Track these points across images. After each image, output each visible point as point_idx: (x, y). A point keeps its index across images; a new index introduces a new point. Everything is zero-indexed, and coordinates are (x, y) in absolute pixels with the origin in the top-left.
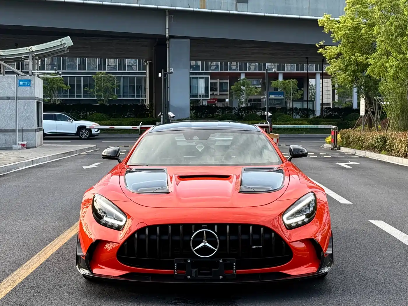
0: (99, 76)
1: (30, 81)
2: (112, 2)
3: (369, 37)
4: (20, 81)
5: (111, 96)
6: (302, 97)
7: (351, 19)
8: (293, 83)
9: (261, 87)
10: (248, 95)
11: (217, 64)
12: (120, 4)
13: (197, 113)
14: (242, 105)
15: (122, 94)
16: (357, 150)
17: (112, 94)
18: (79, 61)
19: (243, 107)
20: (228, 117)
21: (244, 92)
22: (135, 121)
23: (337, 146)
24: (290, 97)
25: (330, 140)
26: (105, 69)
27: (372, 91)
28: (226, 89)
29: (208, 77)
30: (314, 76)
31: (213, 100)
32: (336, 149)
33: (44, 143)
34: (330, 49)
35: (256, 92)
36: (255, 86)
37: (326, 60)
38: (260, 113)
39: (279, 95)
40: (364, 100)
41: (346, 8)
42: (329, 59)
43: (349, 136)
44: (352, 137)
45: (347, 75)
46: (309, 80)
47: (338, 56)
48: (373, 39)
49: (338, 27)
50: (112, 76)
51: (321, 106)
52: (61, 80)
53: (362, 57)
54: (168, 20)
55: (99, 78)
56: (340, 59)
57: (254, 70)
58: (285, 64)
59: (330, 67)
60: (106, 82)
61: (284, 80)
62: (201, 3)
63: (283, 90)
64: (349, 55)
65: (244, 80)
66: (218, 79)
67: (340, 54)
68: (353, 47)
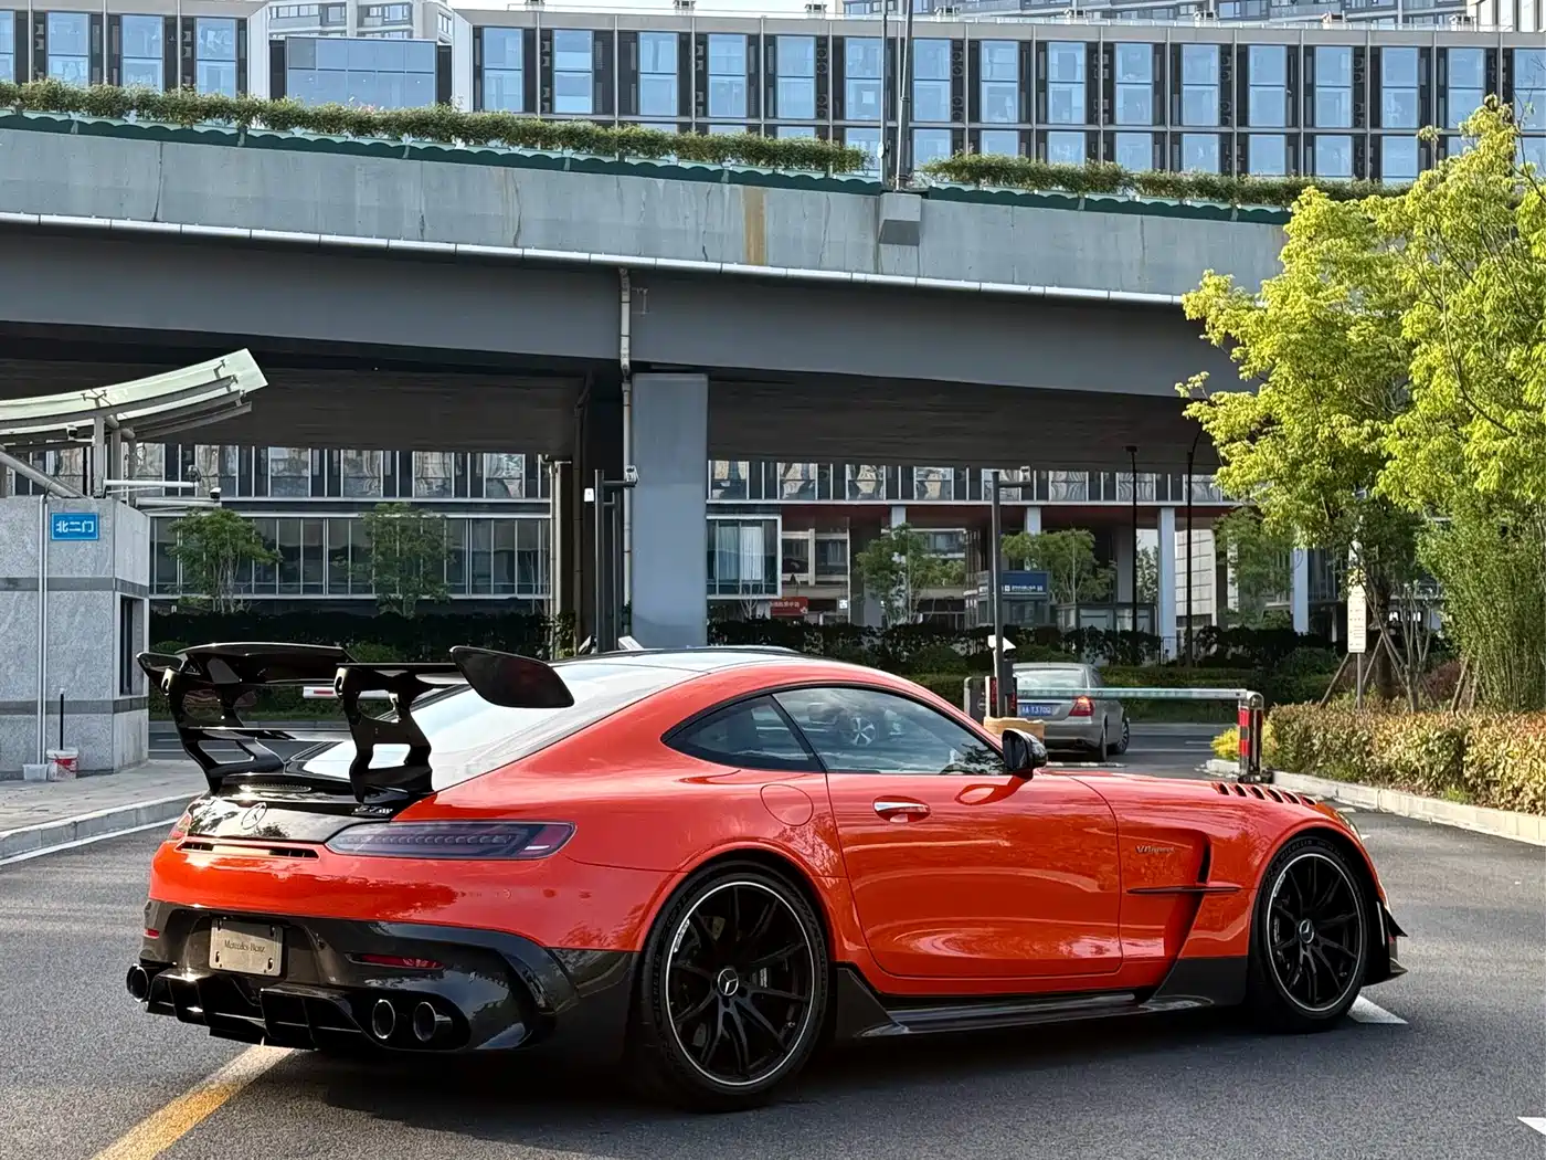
0: (387, 516)
1: (93, 517)
2: (423, 240)
3: (1378, 358)
4: (58, 518)
5: (428, 587)
6: (1110, 592)
7: (1308, 291)
8: (1077, 541)
9: (962, 559)
10: (918, 584)
11: (806, 473)
12: (451, 247)
14: (897, 618)
15: (468, 581)
16: (1342, 784)
17: (432, 584)
18: (317, 463)
19: (901, 626)
21: (904, 574)
23: (1262, 768)
24: (1069, 591)
25: (1235, 746)
26: (406, 492)
28: (839, 563)
29: (776, 520)
30: (1150, 517)
31: (791, 604)
32: (1258, 778)
33: (151, 755)
34: (1229, 405)
35: (947, 575)
36: (943, 557)
37: (1214, 443)
38: (962, 649)
39: (1028, 585)
40: (1364, 594)
41: (1289, 250)
42: (1227, 442)
43: (1307, 729)
44: (1320, 734)
45: (1296, 499)
46: (1139, 532)
47: (1259, 427)
48: (1392, 364)
49: (1260, 321)
50: (432, 515)
51: (1178, 626)
52: (250, 530)
53: (1356, 428)
54: (628, 305)
55: (384, 525)
56: (1270, 438)
57: (941, 497)
58: (1051, 474)
59: (1231, 468)
60: (410, 539)
61: (1048, 532)
62: (748, 243)
63: (1043, 568)
64: (1305, 426)
65: (904, 532)
66: (812, 527)
67: (1269, 421)
68: (1316, 392)
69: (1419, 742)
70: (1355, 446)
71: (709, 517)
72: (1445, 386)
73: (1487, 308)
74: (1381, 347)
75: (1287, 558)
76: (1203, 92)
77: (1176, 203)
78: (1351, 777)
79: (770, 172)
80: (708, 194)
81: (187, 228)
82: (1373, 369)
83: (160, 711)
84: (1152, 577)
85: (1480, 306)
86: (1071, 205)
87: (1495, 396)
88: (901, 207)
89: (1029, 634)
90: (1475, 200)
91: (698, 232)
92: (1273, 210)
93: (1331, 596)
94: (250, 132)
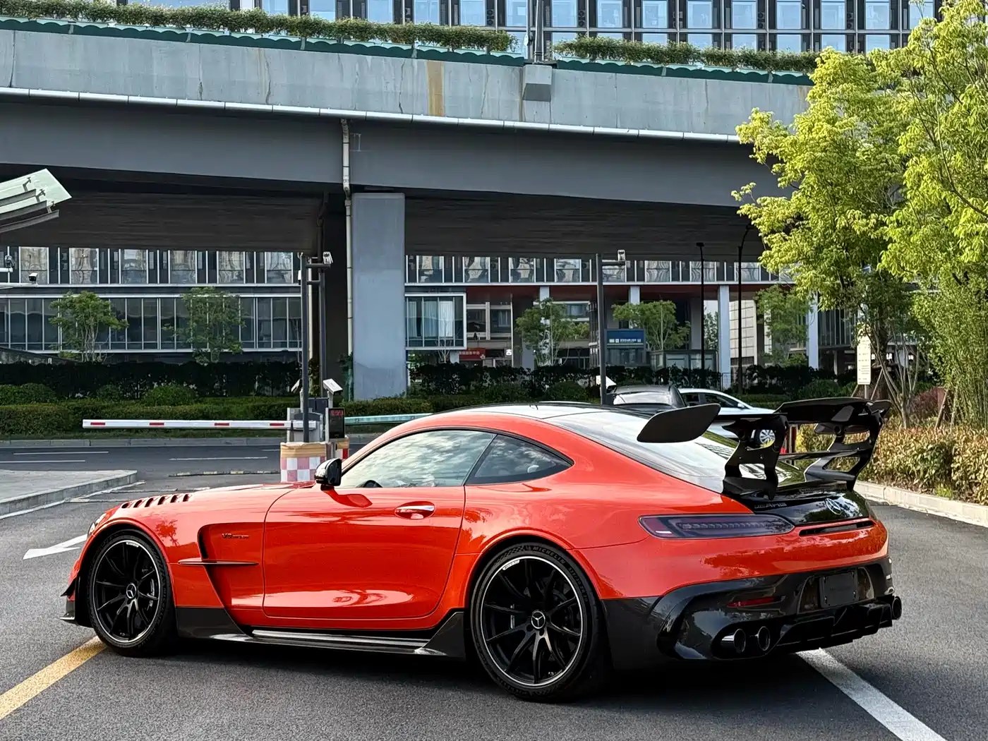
0: (199, 296)
2: (202, 100)
3: (880, 170)
5: (228, 343)
6: (686, 342)
7: (828, 122)
8: (664, 309)
9: (588, 322)
10: (558, 338)
11: (483, 264)
12: (221, 105)
13: (430, 382)
14: (544, 362)
15: (255, 340)
17: (231, 341)
18: (152, 262)
19: (546, 367)
20: (505, 393)
21: (548, 332)
22: (265, 406)
24: (659, 342)
26: (213, 280)
28: (507, 325)
29: (462, 297)
30: (713, 292)
31: (474, 353)
34: (770, 206)
35: (577, 332)
36: (575, 320)
37: (760, 235)
39: (631, 338)
40: (870, 342)
41: (814, 93)
42: (769, 234)
45: (819, 273)
46: (705, 302)
47: (793, 222)
48: (890, 174)
49: (794, 143)
50: (230, 295)
51: (732, 364)
52: (106, 306)
53: (864, 220)
54: (348, 145)
55: (198, 302)
56: (800, 230)
57: (574, 280)
58: (646, 262)
59: (772, 252)
60: (216, 312)
61: (644, 303)
62: (431, 100)
63: (642, 327)
64: (826, 220)
65: (548, 304)
66: (487, 301)
67: (799, 217)
68: (834, 196)
69: (915, 452)
70: (864, 233)
71: (406, 295)
72: (931, 189)
73: (971, 121)
74: (882, 162)
75: (804, 318)
76: (745, 7)
77: (730, 70)
79: (445, 50)
80: (403, 66)
81: (33, 92)
82: (875, 178)
83: (21, 433)
84: (714, 332)
85: (966, 121)
86: (658, 72)
87: (973, 192)
88: (539, 75)
89: (631, 372)
90: (960, 39)
91: (396, 93)
92: (797, 74)
93: (833, 343)
94: (77, 24)
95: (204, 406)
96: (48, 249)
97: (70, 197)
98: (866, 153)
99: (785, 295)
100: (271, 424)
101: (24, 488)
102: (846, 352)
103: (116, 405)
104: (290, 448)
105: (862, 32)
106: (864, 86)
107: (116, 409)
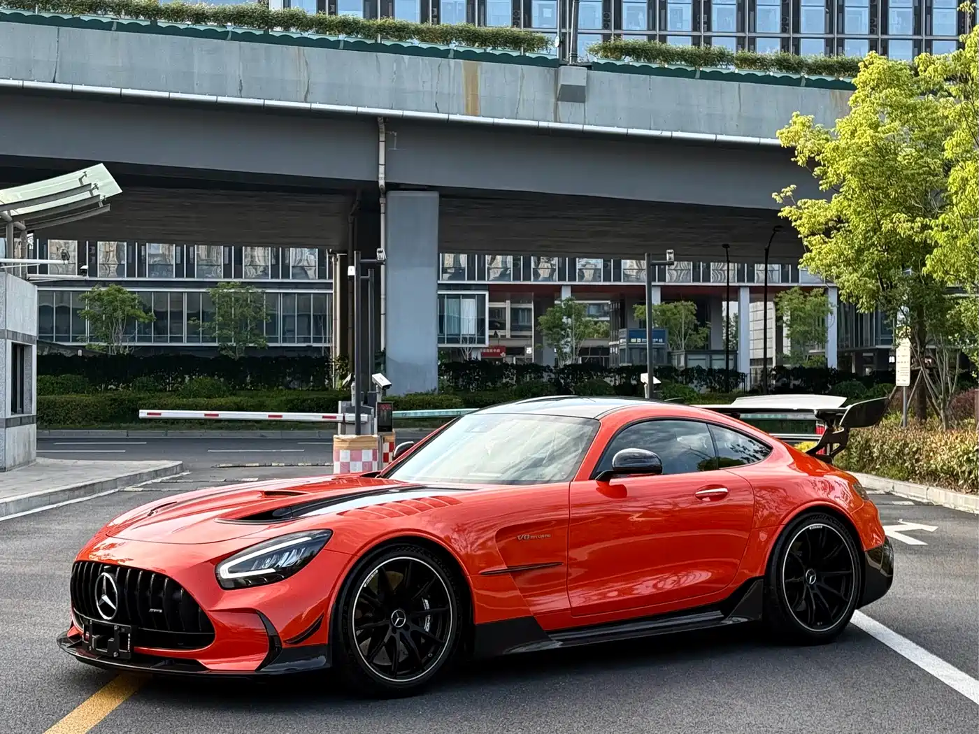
0: (225, 290)
2: (241, 97)
3: (921, 174)
5: (253, 338)
6: (707, 343)
7: (870, 126)
8: (685, 309)
9: (607, 321)
10: (580, 337)
11: (504, 262)
12: (260, 102)
13: (457, 378)
14: (564, 361)
15: (280, 335)
16: (899, 482)
17: (255, 334)
18: (179, 255)
19: (568, 365)
20: (535, 390)
21: (570, 330)
22: (298, 399)
24: (680, 342)
26: (238, 275)
27: (931, 320)
28: (526, 323)
29: (485, 295)
30: (731, 293)
31: (495, 350)
33: (39, 455)
34: (811, 208)
35: (597, 332)
36: (596, 319)
37: (799, 236)
38: (611, 381)
40: (910, 344)
41: (856, 98)
42: (808, 236)
43: (867, 441)
44: (879, 445)
45: (861, 276)
46: (724, 303)
47: (834, 224)
48: (932, 178)
49: (836, 149)
50: (255, 290)
51: (751, 365)
52: (134, 300)
53: (909, 224)
54: (383, 143)
55: (224, 297)
56: (841, 232)
57: (594, 280)
59: (813, 254)
60: (241, 306)
61: (666, 303)
62: (467, 100)
63: (663, 327)
64: (867, 223)
65: (570, 302)
66: (508, 300)
67: (840, 221)
68: (875, 199)
69: (961, 453)
70: (910, 236)
71: (439, 293)
74: (924, 167)
75: (823, 320)
76: (769, 11)
77: (763, 74)
78: (903, 477)
79: (482, 51)
80: (439, 66)
81: (77, 88)
82: (917, 182)
83: (59, 422)
84: (732, 334)
86: (691, 75)
88: (573, 76)
91: (432, 92)
92: (829, 79)
93: (852, 345)
94: (120, 21)
95: (239, 399)
96: (76, 242)
97: (121, 191)
98: (907, 157)
99: (805, 297)
100: (324, 417)
101: (79, 476)
102: (864, 354)
103: (153, 397)
104: (343, 441)
105: (885, 37)
106: (907, 92)
107: (152, 401)
